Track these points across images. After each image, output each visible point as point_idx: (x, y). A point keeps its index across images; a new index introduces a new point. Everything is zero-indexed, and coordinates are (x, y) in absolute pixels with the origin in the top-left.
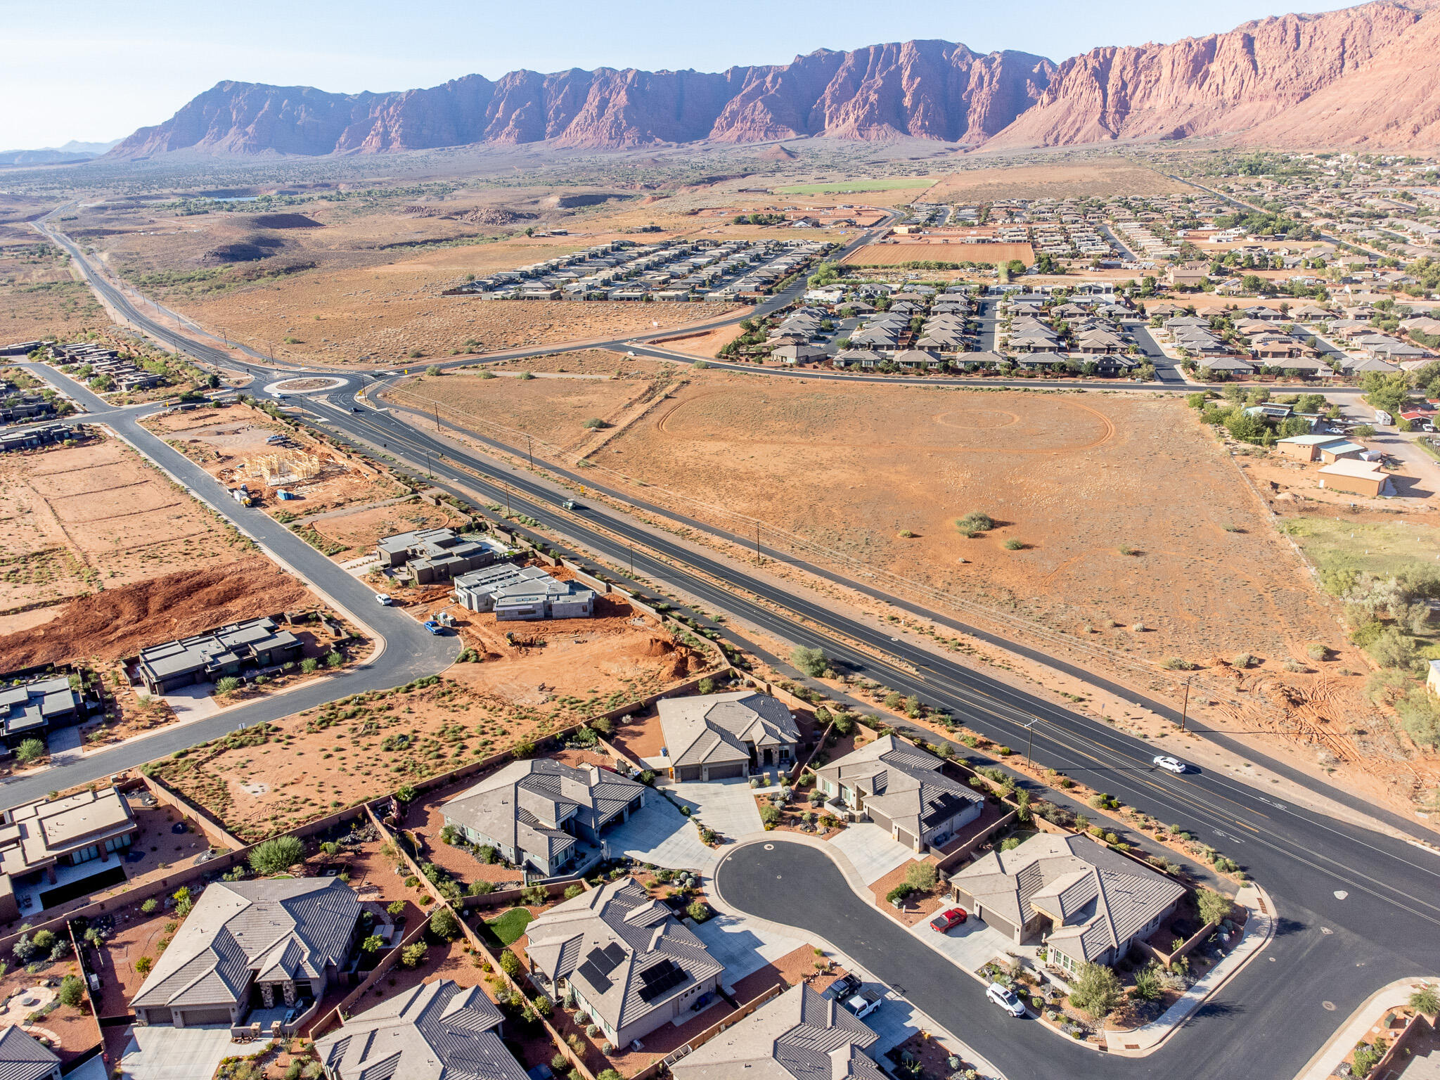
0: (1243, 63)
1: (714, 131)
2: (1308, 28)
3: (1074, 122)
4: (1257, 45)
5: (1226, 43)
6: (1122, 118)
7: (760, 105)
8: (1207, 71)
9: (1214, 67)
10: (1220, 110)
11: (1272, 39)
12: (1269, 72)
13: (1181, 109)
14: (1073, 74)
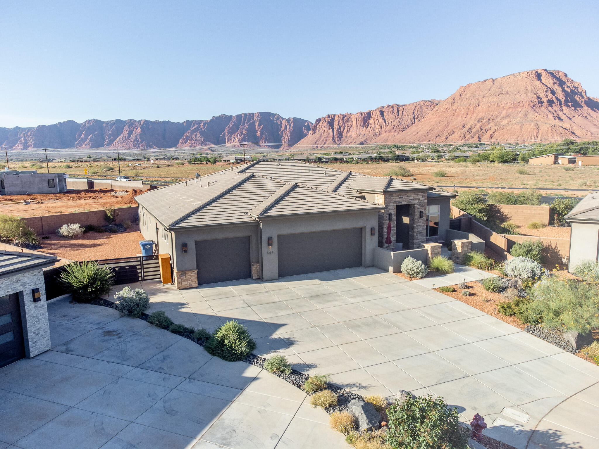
0: (381, 120)
1: (179, 144)
2: (401, 109)
3: (323, 140)
4: (385, 114)
5: (374, 113)
6: (340, 139)
7: (198, 134)
8: (369, 123)
9: (371, 121)
10: (375, 136)
11: (389, 112)
12: (390, 123)
13: (361, 136)
14: (321, 123)
